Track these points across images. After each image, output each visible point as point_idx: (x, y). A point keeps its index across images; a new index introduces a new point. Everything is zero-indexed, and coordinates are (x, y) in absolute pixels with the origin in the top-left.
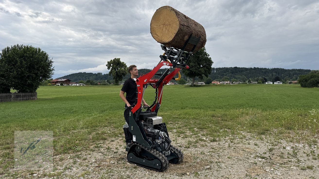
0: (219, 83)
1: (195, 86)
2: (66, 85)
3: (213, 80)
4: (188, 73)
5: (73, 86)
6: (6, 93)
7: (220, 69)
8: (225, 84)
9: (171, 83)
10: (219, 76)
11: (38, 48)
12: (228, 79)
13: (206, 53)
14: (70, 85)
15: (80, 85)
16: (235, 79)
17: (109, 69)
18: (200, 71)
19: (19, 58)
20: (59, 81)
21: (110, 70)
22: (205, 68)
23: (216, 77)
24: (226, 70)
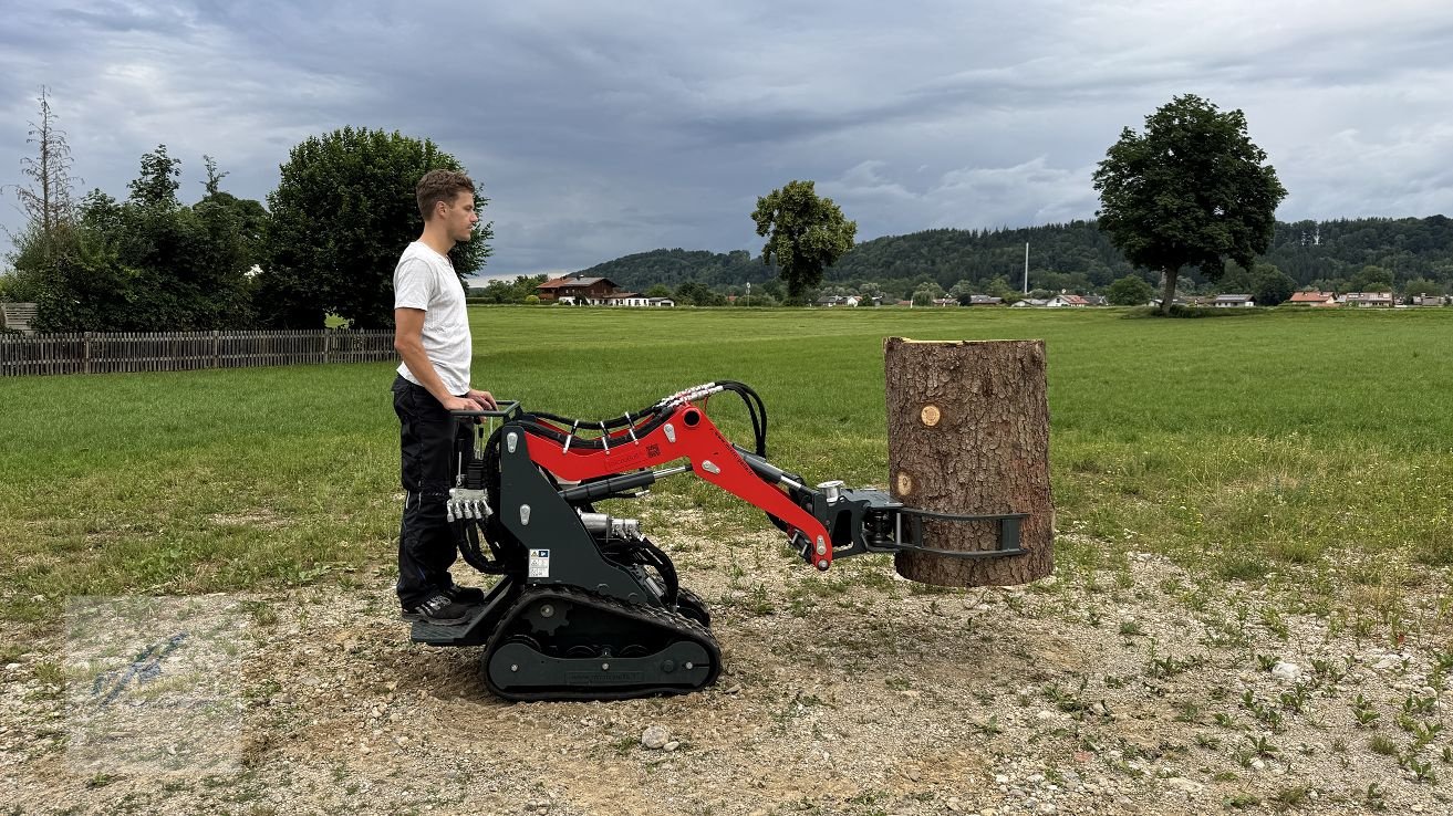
0: (1331, 301)
1: (1177, 313)
2: (597, 302)
3: (1304, 285)
4: (1144, 249)
5: (624, 308)
6: (303, 327)
7: (1343, 226)
8: (1368, 305)
9: (1073, 297)
10: (1339, 264)
11: (423, 143)
12: (1386, 280)
13: (1250, 143)
14: (614, 302)
15: (653, 303)
16: (1431, 282)
17: (766, 231)
18: (1211, 238)
19: (346, 186)
20: (570, 288)
21: (767, 239)
22: (1239, 224)
23: (1321, 271)
24: (1380, 235)
